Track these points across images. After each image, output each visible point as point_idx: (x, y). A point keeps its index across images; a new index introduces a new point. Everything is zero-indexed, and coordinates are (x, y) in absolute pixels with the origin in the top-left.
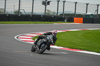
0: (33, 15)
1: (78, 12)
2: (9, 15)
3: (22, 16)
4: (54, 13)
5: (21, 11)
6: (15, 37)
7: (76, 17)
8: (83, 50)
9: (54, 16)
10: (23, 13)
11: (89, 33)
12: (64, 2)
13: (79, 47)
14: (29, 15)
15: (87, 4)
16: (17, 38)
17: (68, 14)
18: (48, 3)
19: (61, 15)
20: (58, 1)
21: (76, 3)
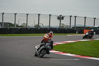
0: (50, 28)
1: (87, 25)
2: (30, 29)
3: (41, 29)
4: (67, 26)
5: (40, 25)
6: (36, 47)
7: (86, 29)
9: (68, 29)
10: (42, 27)
11: (96, 43)
12: (76, 17)
13: (88, 54)
14: (47, 29)
15: (95, 19)
17: (79, 27)
18: (63, 18)
20: (71, 17)
21: (85, 18)
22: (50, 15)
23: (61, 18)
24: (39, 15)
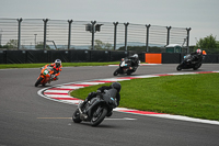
0: (69, 51)
1: (152, 43)
2: (27, 52)
4: (109, 45)
5: (47, 43)
6: (39, 93)
7: (150, 52)
8: (163, 113)
9: (110, 52)
10: (53, 48)
11: (173, 81)
12: (127, 25)
13: (155, 107)
14: (63, 52)
15: (169, 29)
16: (43, 93)
18: (98, 28)
19: (121, 48)
20: (116, 24)
21: (148, 27)
22: (70, 22)
23: (93, 28)
24: (46, 21)
